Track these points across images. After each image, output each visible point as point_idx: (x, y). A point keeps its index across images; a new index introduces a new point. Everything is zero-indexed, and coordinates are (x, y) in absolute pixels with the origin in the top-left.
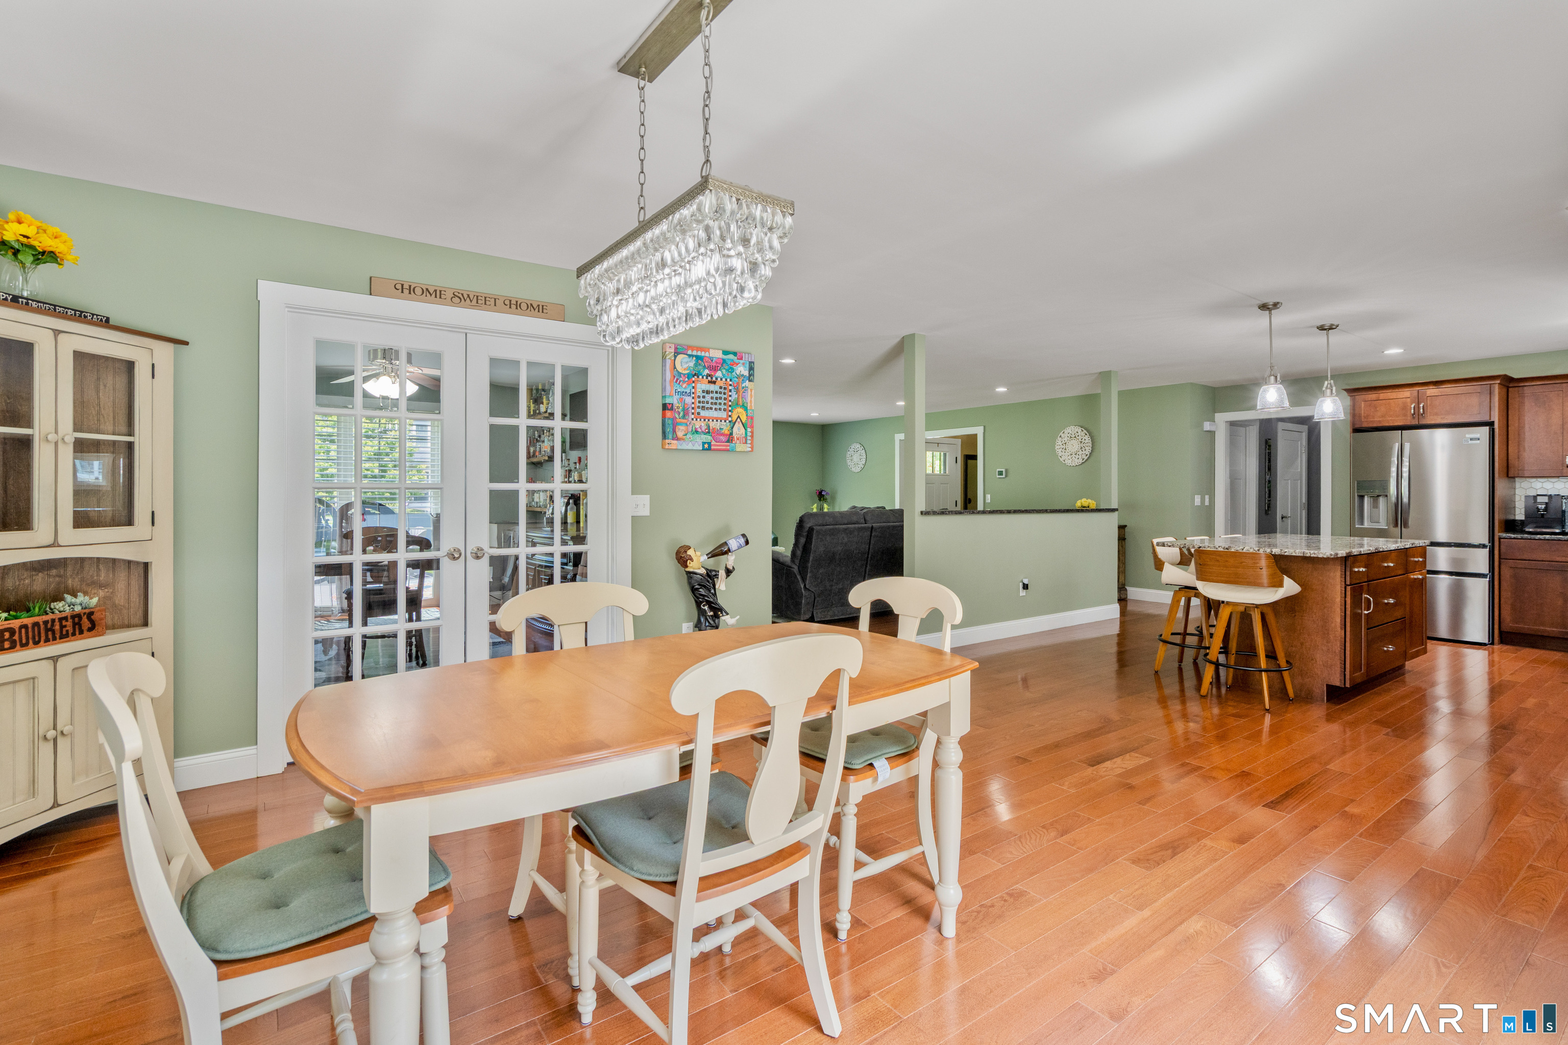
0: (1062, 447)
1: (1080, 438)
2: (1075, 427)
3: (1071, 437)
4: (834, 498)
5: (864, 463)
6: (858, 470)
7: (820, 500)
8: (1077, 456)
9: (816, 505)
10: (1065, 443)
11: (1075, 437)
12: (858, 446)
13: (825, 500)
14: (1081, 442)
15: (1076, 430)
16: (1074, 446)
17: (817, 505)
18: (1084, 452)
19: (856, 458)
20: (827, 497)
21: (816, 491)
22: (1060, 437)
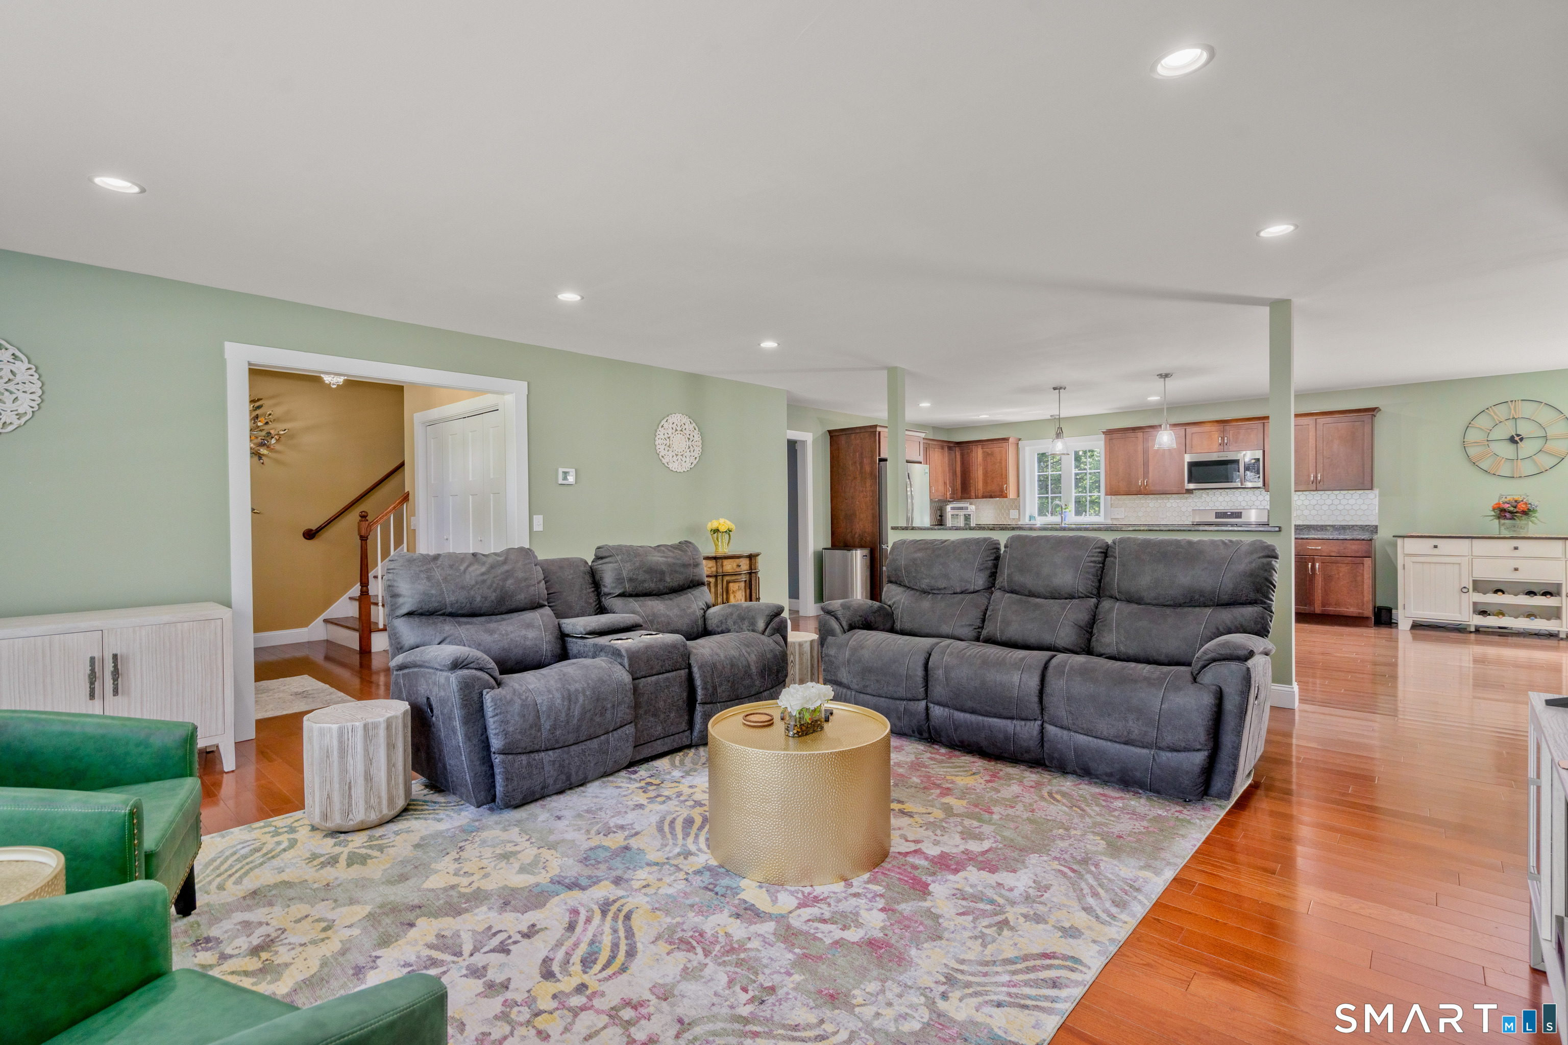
0: (665, 442)
1: (687, 432)
2: (683, 417)
3: (676, 430)
8: (684, 459)
10: (669, 438)
11: (682, 430)
14: (689, 439)
15: (684, 421)
16: (680, 444)
18: (692, 454)
22: (662, 426)
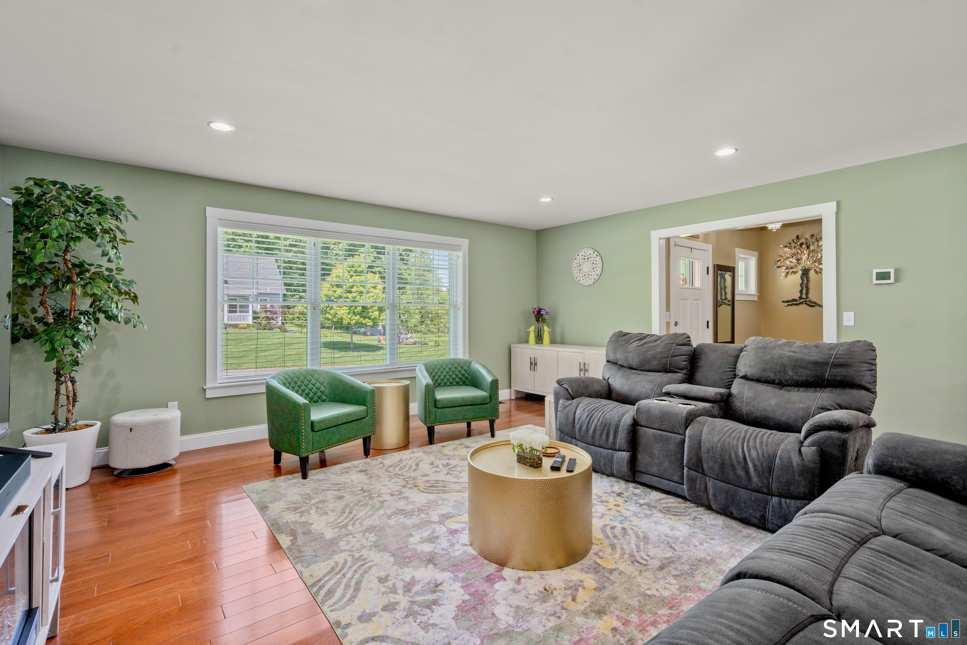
4: (554, 319)
5: (599, 273)
6: (591, 282)
7: (538, 320)
9: (533, 327)
12: (589, 252)
13: (544, 321)
17: (535, 327)
19: (586, 267)
20: (546, 317)
21: (532, 310)
